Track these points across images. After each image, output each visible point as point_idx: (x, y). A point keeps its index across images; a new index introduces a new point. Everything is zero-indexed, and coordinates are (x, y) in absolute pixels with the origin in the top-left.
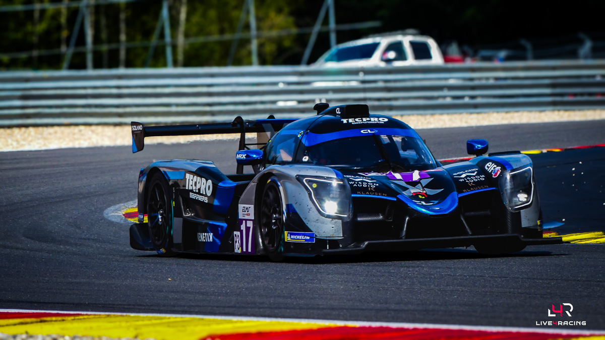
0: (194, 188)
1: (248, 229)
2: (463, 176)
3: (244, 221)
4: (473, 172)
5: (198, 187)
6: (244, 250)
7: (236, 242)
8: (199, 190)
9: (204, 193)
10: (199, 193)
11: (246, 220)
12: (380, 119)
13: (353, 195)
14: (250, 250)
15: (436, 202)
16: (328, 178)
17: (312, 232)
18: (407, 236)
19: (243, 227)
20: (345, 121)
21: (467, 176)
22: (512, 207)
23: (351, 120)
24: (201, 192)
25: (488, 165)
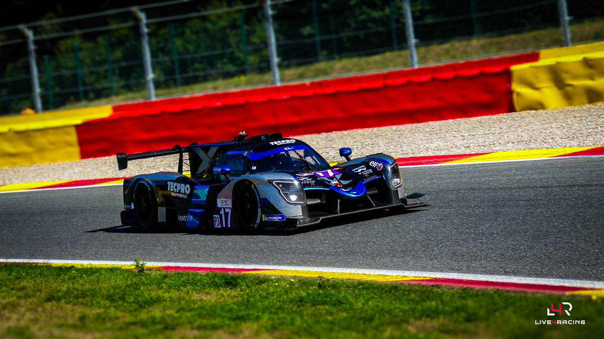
0: (175, 190)
1: (226, 214)
2: (359, 171)
3: (223, 209)
4: (364, 168)
5: (178, 189)
6: (224, 226)
7: (216, 221)
8: (180, 191)
9: (184, 192)
10: (179, 192)
11: (224, 208)
12: (291, 140)
13: (305, 189)
14: (229, 226)
15: (351, 188)
16: (289, 180)
17: (282, 214)
18: (341, 212)
19: (222, 212)
20: (272, 143)
21: (362, 171)
22: (393, 187)
23: (275, 143)
24: (181, 192)
25: (371, 162)
